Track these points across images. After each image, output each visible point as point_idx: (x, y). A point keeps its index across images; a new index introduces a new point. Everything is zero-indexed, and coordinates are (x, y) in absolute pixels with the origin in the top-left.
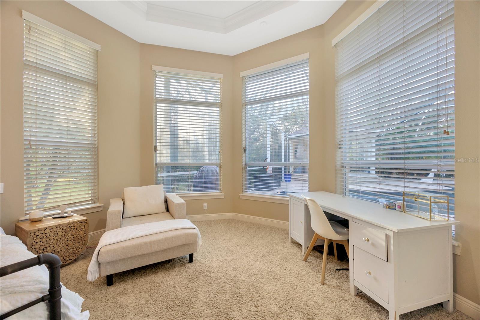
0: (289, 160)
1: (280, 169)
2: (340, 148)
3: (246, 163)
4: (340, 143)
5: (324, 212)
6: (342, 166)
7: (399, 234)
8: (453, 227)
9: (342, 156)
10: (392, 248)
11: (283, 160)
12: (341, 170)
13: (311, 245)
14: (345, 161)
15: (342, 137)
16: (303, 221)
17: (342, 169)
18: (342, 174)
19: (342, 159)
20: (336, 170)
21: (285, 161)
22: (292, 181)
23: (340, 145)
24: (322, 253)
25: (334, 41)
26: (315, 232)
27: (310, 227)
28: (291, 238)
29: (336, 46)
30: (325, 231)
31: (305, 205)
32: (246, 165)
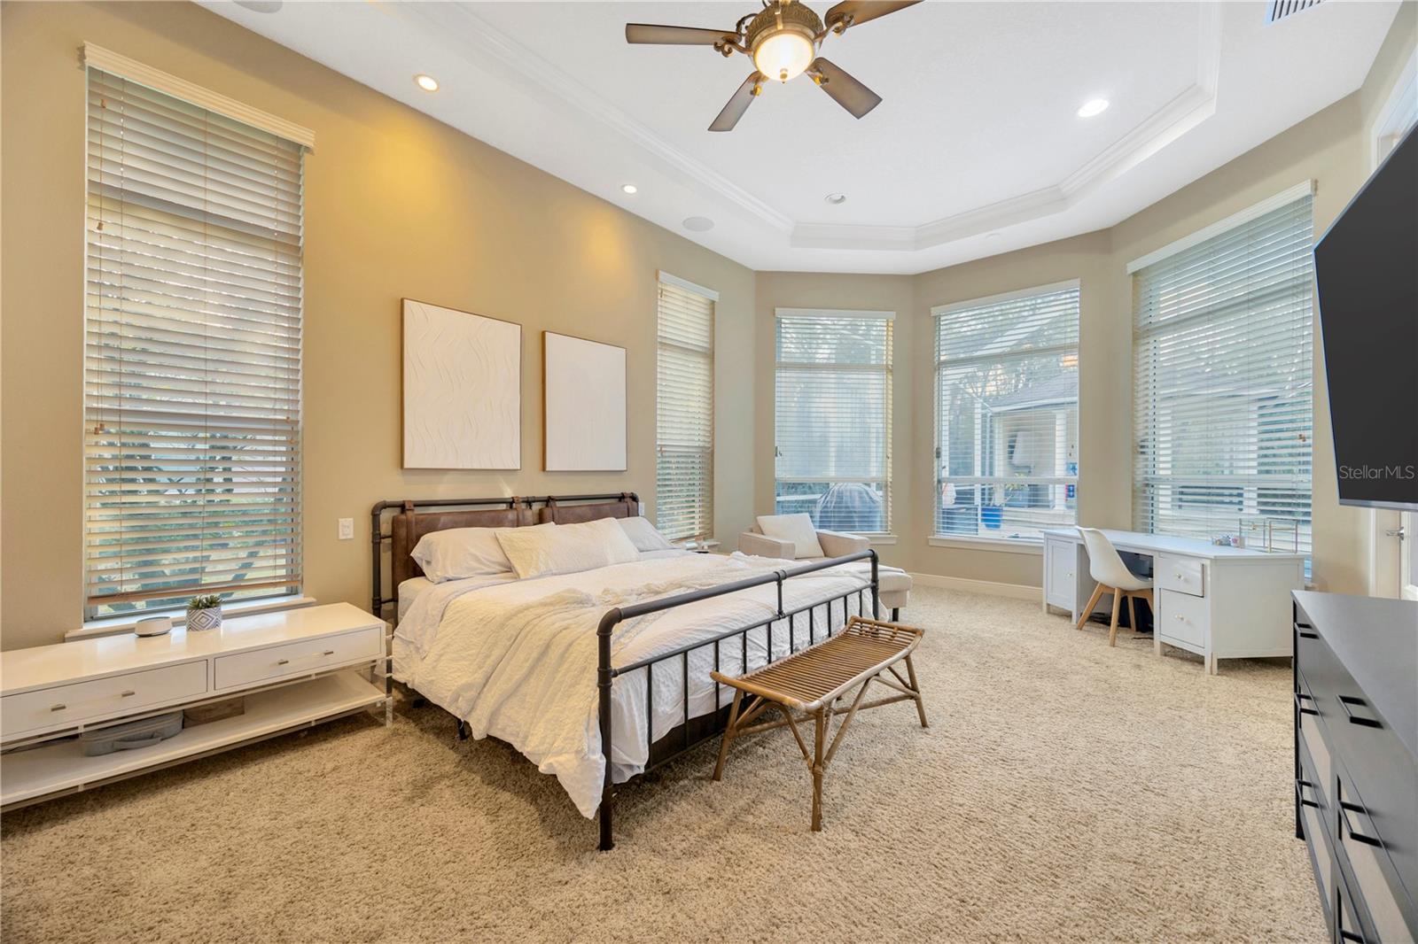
0: (991, 474)
1: (972, 493)
2: (1143, 453)
3: (940, 477)
4: (1143, 444)
5: (1118, 551)
6: (1147, 485)
7: (1215, 560)
8: (1308, 564)
9: (1146, 466)
10: (1209, 579)
11: (978, 473)
12: (1144, 492)
13: (1086, 611)
14: (1153, 476)
15: (1147, 434)
16: (1075, 573)
17: (1146, 488)
18: (1146, 498)
19: (1146, 472)
20: (1133, 491)
21: (983, 473)
22: (1003, 526)
23: (1142, 447)
24: (1109, 624)
25: (1133, 266)
26: (1097, 582)
27: (1086, 582)
28: (1048, 605)
29: (1135, 274)
30: (1115, 576)
31: (1078, 544)
32: (939, 482)
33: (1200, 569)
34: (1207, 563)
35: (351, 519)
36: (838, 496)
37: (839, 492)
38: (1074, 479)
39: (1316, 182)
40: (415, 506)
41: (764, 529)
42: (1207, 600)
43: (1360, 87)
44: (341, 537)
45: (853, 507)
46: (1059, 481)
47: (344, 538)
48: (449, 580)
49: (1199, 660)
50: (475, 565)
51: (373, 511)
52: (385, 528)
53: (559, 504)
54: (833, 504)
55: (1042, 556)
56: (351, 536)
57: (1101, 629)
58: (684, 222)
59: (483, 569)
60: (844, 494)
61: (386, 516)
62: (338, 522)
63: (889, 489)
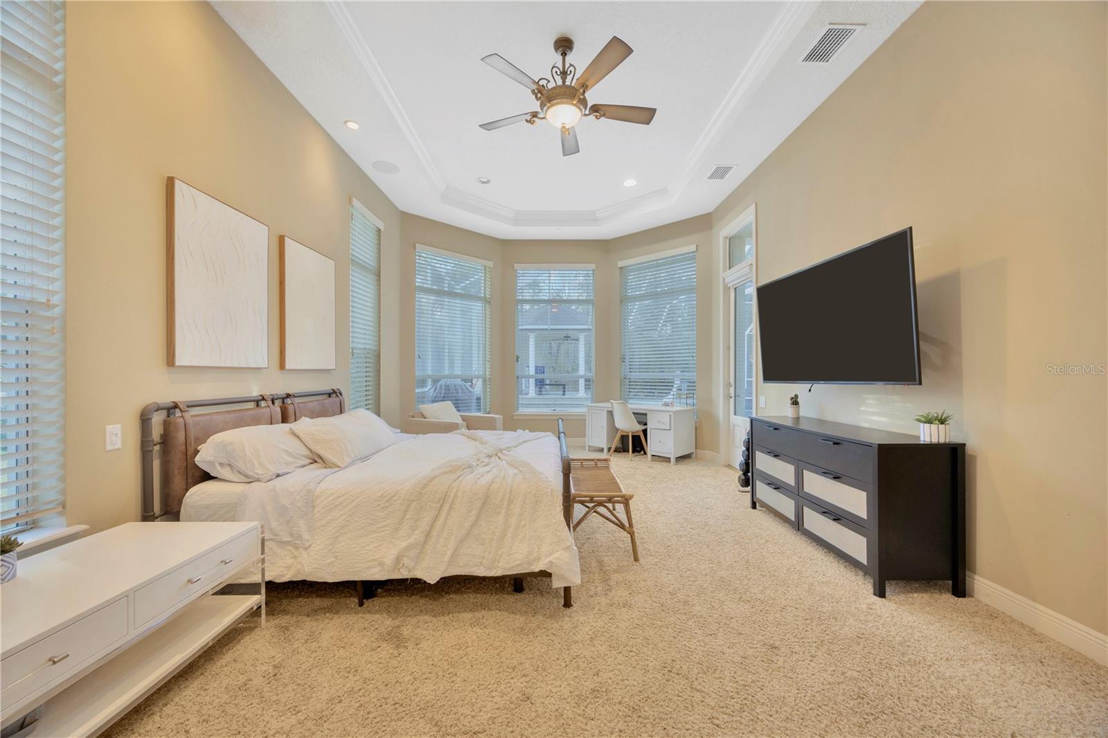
2: (624, 361)
3: (518, 375)
4: (624, 357)
7: (675, 412)
10: (672, 421)
13: (613, 446)
16: (605, 426)
25: (620, 264)
26: (618, 429)
27: (612, 428)
28: (589, 446)
29: (621, 268)
30: (629, 426)
31: (608, 411)
32: (517, 377)
33: (669, 417)
34: (672, 414)
35: (120, 425)
36: (445, 389)
37: (445, 386)
38: (591, 375)
39: (697, 246)
40: (188, 407)
41: (424, 414)
42: (672, 431)
43: (711, 211)
44: (109, 447)
45: (458, 397)
46: (582, 377)
47: (112, 448)
48: (278, 476)
49: (668, 460)
50: (290, 459)
51: (141, 416)
52: (156, 432)
53: (297, 400)
54: (442, 395)
55: (585, 420)
56: (119, 445)
57: (623, 454)
58: (374, 164)
59: (299, 463)
60: (451, 387)
61: (157, 419)
62: (105, 428)
63: (488, 383)
